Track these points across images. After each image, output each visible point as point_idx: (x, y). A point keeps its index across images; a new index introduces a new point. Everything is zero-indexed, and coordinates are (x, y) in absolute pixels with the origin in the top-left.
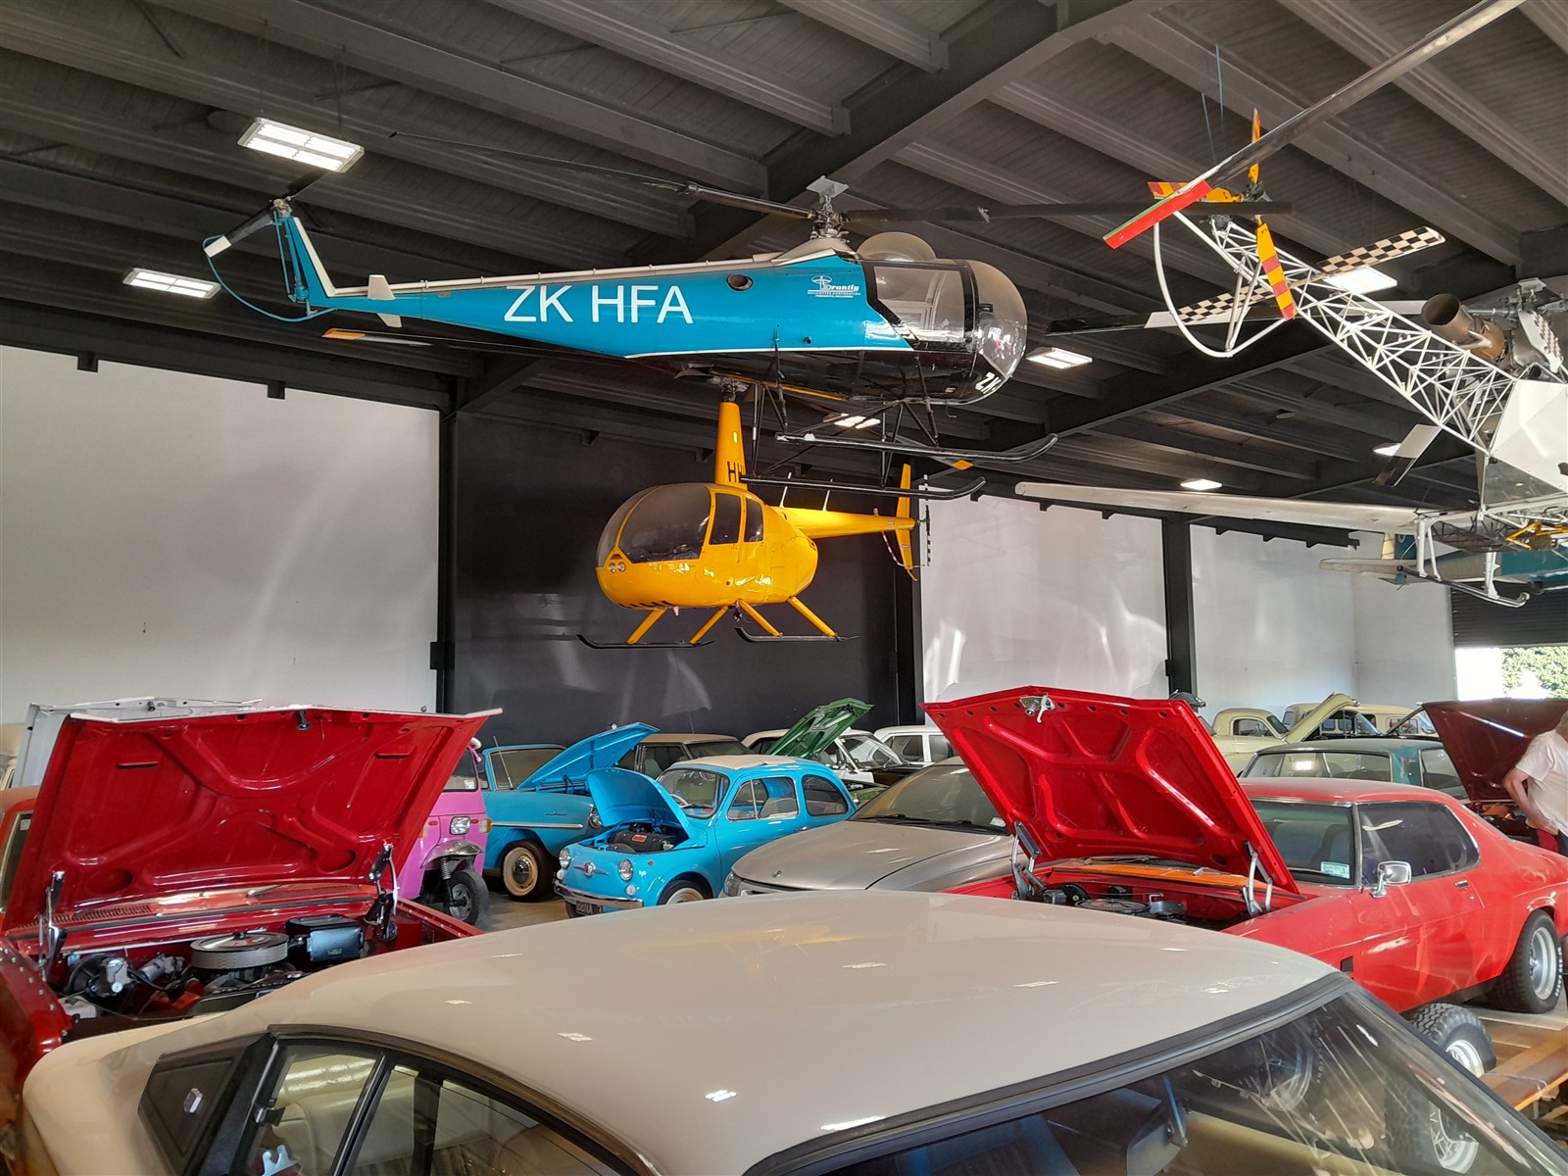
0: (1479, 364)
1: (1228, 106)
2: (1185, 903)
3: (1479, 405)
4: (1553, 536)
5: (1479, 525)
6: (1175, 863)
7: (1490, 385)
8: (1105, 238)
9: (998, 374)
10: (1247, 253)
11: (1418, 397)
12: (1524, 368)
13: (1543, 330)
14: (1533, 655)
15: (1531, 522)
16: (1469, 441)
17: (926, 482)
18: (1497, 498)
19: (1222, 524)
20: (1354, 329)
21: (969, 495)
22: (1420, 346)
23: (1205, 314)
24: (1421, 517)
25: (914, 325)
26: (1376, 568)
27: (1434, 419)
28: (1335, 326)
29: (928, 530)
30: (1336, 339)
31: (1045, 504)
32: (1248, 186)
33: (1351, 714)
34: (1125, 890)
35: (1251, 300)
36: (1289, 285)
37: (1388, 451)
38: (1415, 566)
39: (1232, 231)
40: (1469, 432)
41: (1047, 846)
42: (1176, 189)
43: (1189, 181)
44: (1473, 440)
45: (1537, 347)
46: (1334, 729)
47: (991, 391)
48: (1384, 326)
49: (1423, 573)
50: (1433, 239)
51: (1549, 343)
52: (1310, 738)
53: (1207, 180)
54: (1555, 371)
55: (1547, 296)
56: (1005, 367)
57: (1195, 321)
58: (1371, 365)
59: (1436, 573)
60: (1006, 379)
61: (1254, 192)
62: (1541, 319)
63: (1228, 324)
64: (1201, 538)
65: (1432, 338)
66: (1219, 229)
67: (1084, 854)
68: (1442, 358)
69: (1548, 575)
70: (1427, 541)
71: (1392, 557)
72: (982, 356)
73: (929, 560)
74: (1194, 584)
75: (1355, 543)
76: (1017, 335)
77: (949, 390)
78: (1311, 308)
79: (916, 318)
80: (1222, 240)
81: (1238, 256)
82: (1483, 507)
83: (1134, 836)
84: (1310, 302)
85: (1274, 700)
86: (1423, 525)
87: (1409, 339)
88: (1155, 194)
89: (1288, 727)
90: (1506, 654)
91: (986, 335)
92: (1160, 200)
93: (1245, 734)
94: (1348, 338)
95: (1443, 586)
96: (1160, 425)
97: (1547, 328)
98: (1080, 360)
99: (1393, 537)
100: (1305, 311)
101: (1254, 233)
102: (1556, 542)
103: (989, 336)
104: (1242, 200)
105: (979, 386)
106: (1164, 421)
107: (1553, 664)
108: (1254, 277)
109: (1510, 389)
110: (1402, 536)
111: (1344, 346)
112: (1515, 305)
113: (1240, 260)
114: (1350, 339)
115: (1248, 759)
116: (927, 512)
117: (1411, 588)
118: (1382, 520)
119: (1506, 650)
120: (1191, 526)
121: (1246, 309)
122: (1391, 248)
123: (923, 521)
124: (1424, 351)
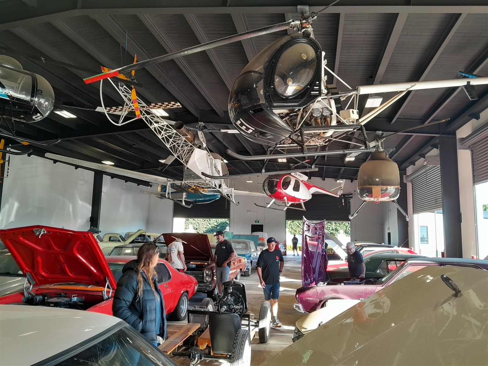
0: (187, 142)
1: (128, 51)
2: (84, 297)
3: (186, 153)
4: (199, 190)
5: (182, 185)
6: (82, 284)
7: (189, 148)
8: (84, 79)
9: (41, 115)
10: (128, 96)
11: (171, 148)
12: (197, 145)
13: (203, 136)
14: (192, 220)
15: (195, 185)
16: (182, 162)
17: (10, 147)
18: (188, 178)
19: (113, 176)
20: (156, 125)
21: (27, 154)
22: (173, 134)
23: (114, 111)
24: (168, 181)
25: (12, 91)
26: (155, 194)
27: (174, 155)
28: (151, 123)
29: (9, 164)
30: (151, 127)
31: (55, 161)
32: (131, 76)
33: (144, 235)
34: (64, 294)
35: (128, 110)
36: (139, 109)
37: (162, 161)
38: (165, 194)
39: (125, 88)
40: (182, 159)
41: (38, 280)
42: (109, 71)
43: (113, 69)
44: (183, 162)
45: (201, 140)
46: (138, 240)
47: (38, 120)
48: (164, 127)
49: (167, 197)
50: (179, 106)
51: (204, 140)
52: (131, 243)
53: (118, 71)
54: (204, 147)
55: (205, 127)
56: (45, 113)
57: (111, 112)
58: (160, 137)
59: (170, 197)
60: (44, 117)
61: (132, 79)
62: (202, 133)
63: (120, 115)
64: (106, 179)
65: (176, 132)
66: (121, 86)
67: (51, 283)
68: (178, 139)
69: (198, 200)
70: (169, 188)
71: (160, 191)
72: (36, 107)
73: (7, 175)
74: (102, 193)
75: (151, 186)
76: (50, 103)
77: (22, 116)
78: (145, 117)
79: (12, 88)
80: (121, 90)
81: (126, 96)
82: (184, 180)
83: (70, 276)
84: (145, 115)
85: (122, 231)
86: (168, 183)
87: (170, 131)
88: (102, 70)
89: (125, 239)
90: (186, 220)
91: (39, 100)
92: (103, 73)
93: (112, 241)
94: (154, 128)
95: (172, 201)
96: (97, 142)
97: (204, 136)
98: (73, 116)
99: (161, 185)
100: (143, 117)
101: (131, 91)
102: (200, 192)
103: (40, 101)
104: (129, 80)
105: (34, 117)
106: (98, 141)
107: (197, 223)
108: (130, 104)
109: (193, 150)
110: (163, 185)
111: (153, 130)
112: (197, 128)
113: (126, 97)
114: (155, 128)
115: (112, 249)
116: (9, 158)
117: (164, 200)
118: (158, 180)
119: (186, 219)
120: (103, 175)
121: (126, 113)
122: (168, 105)
123: (7, 161)
124: (174, 135)
